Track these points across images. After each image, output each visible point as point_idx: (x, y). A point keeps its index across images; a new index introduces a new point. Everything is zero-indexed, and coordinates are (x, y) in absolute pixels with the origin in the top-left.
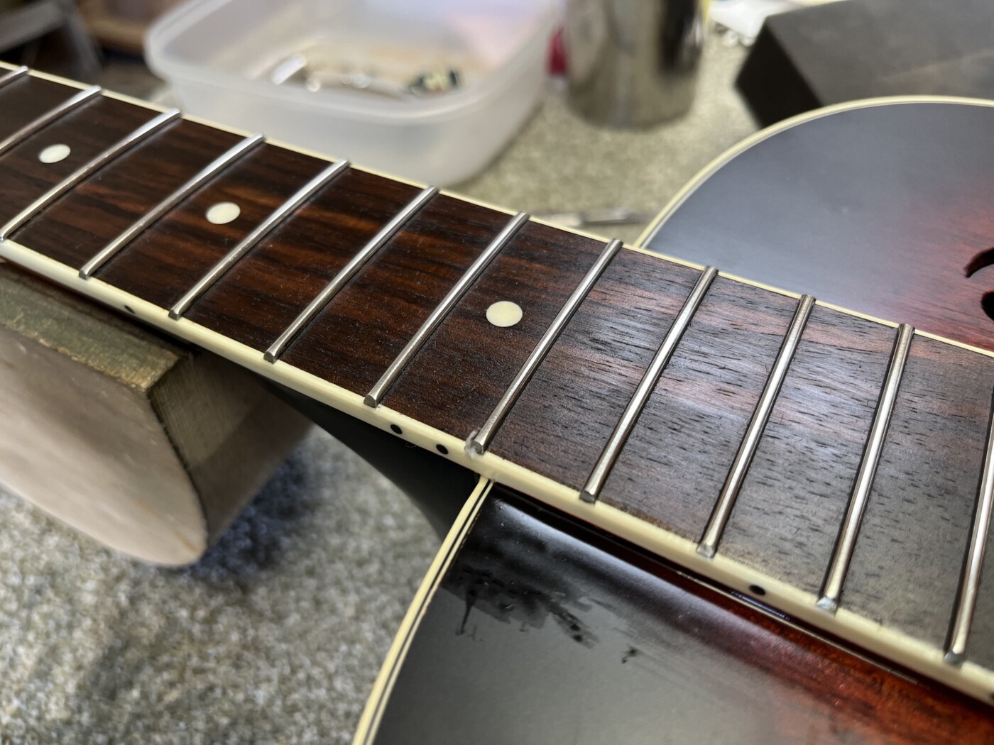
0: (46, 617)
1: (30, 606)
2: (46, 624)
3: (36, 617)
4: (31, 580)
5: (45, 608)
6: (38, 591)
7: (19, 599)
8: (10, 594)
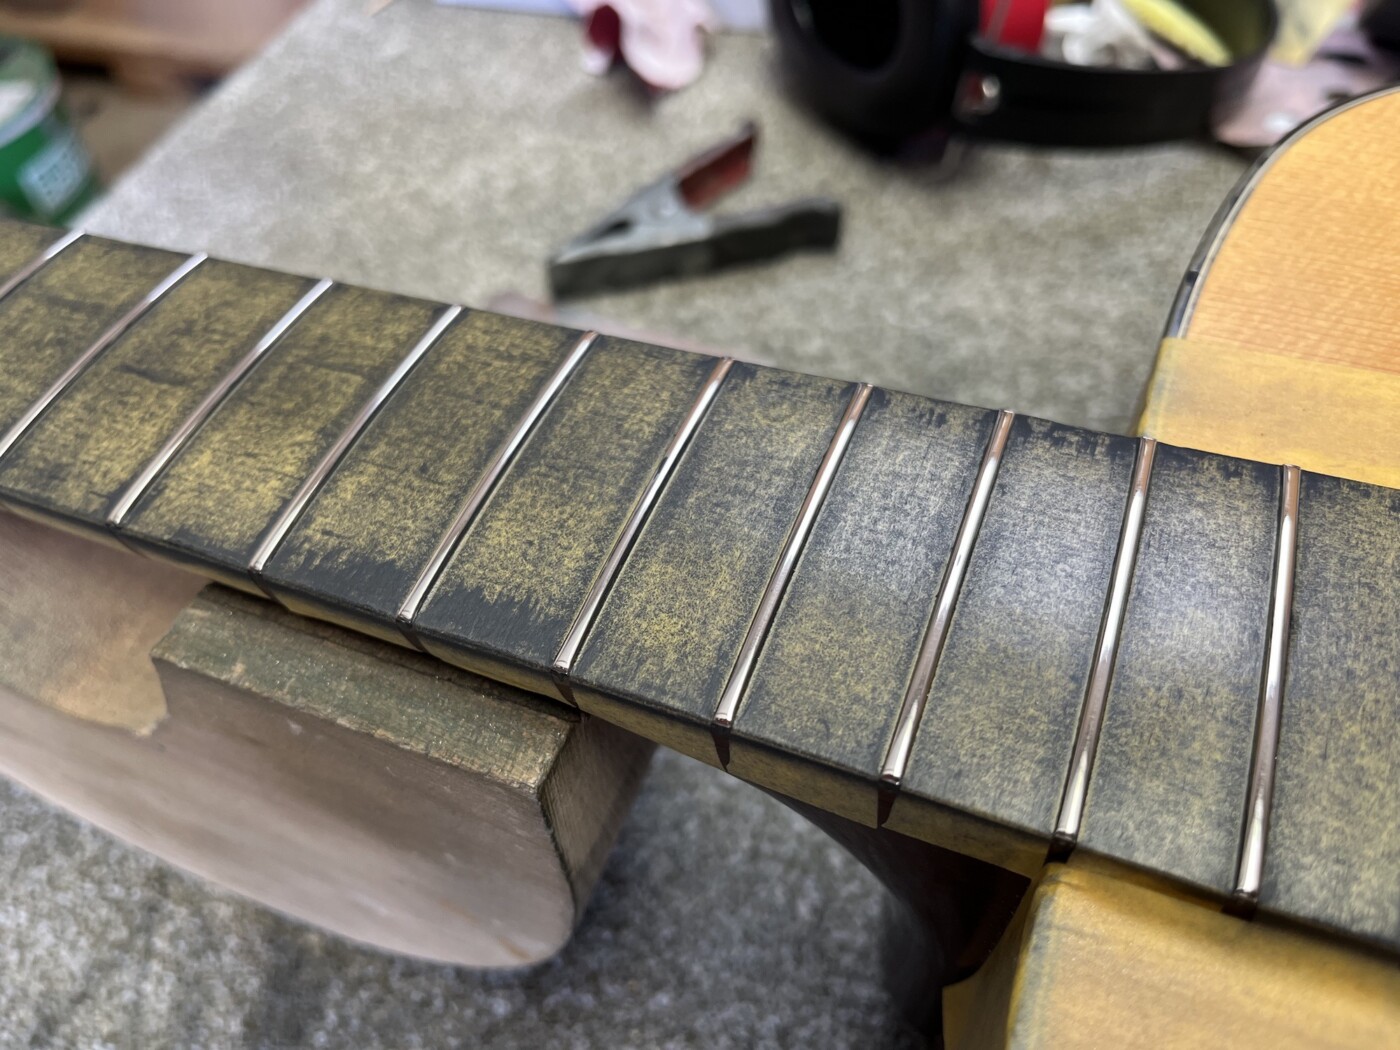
0: (174, 938)
1: (147, 929)
2: (176, 947)
3: (160, 944)
4: (138, 894)
5: (170, 927)
6: (151, 908)
7: (127, 922)
8: (113, 916)
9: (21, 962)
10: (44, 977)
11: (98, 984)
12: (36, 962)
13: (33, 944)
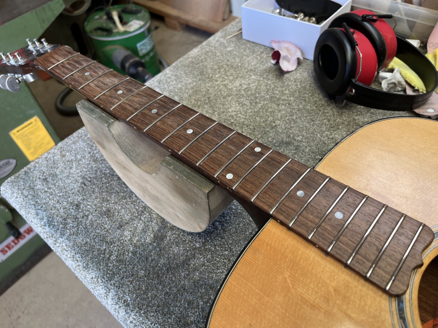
9: (118, 215)
10: (121, 218)
11: (130, 222)
12: (120, 215)
13: (121, 212)
